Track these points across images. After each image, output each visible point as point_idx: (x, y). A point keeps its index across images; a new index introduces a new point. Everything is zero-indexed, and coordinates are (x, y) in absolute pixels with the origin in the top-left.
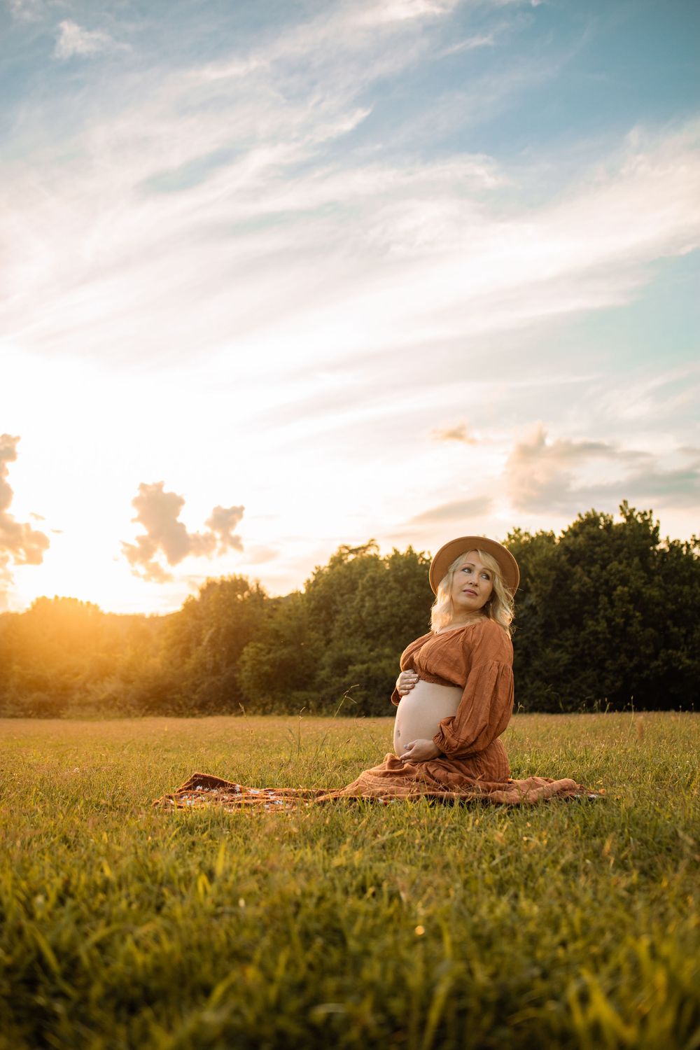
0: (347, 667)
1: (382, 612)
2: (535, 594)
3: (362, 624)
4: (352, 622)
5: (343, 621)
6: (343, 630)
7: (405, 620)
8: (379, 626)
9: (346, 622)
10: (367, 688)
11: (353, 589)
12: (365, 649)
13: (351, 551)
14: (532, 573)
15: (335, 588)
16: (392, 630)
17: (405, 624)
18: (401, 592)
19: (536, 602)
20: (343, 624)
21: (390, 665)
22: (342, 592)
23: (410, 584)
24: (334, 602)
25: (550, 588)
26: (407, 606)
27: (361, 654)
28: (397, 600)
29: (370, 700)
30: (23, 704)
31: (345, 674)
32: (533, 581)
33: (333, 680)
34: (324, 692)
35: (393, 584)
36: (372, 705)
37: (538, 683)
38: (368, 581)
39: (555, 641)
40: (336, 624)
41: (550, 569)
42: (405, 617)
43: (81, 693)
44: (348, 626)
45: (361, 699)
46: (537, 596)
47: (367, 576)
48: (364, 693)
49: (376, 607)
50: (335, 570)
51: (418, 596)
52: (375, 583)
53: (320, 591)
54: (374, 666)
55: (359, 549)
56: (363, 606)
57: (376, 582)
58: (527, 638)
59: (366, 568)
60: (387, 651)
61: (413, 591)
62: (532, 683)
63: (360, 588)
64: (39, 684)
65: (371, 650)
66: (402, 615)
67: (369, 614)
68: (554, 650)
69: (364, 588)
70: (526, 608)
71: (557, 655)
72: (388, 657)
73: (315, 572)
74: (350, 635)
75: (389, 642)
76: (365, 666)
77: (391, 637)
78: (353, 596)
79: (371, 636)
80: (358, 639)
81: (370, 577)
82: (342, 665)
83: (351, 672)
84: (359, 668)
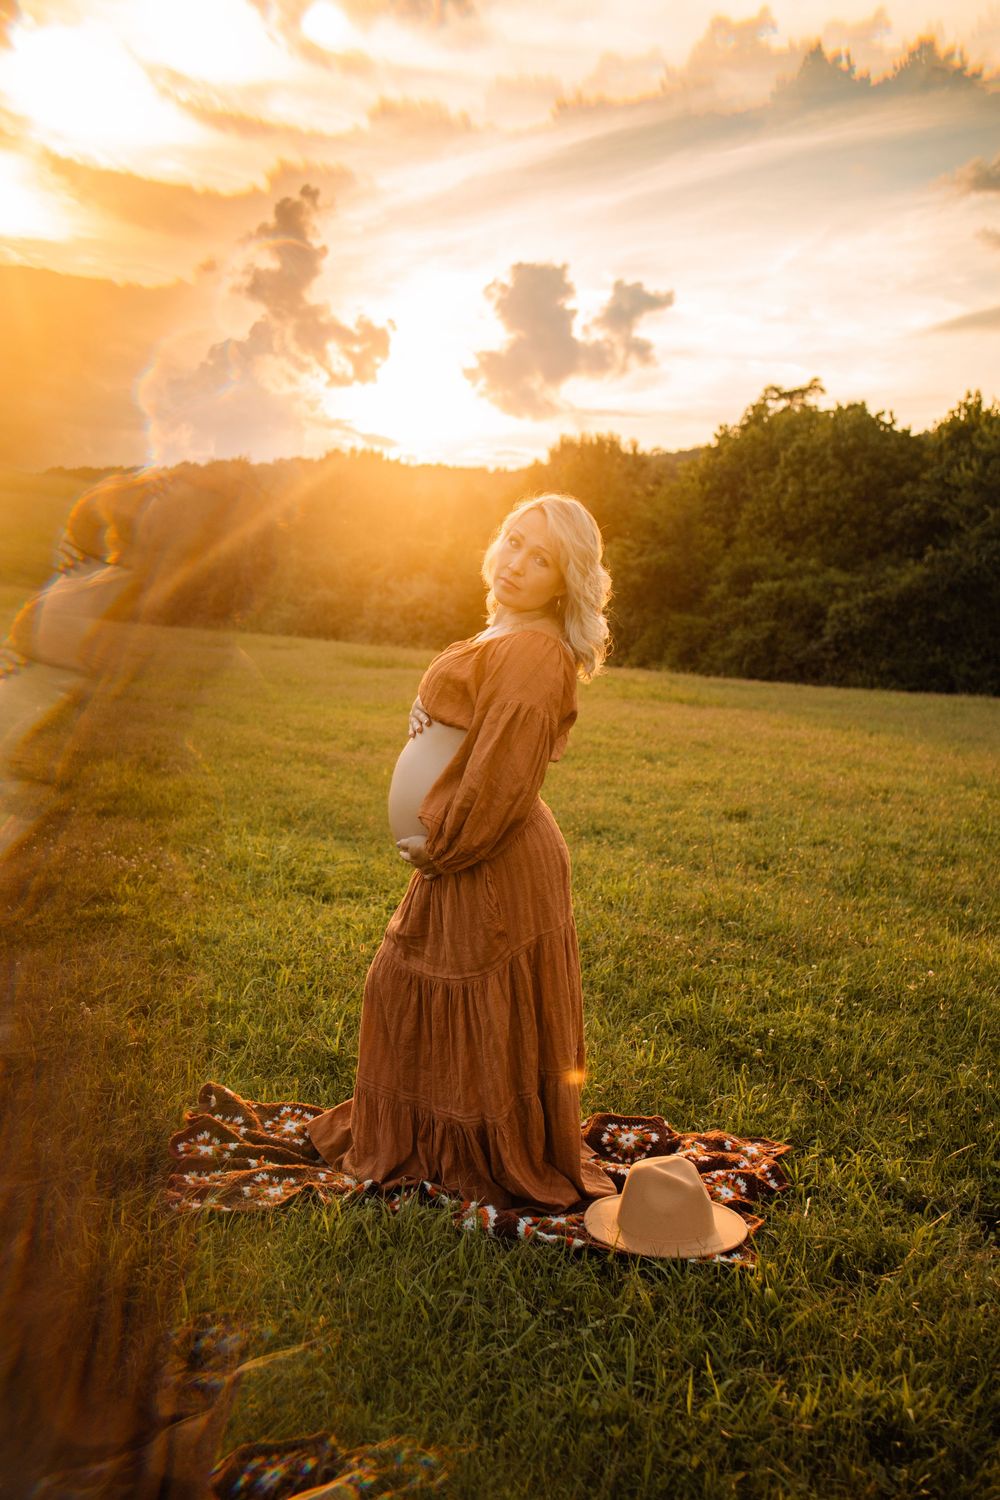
0: (751, 583)
1: (811, 504)
3: (780, 518)
4: (766, 515)
5: (754, 512)
6: (751, 525)
7: (843, 516)
8: (805, 522)
9: (757, 514)
10: (776, 616)
11: (773, 462)
12: (780, 557)
13: (783, 395)
15: (745, 461)
16: (825, 529)
17: (844, 522)
18: (842, 475)
20: (752, 517)
21: (814, 585)
22: (756, 466)
23: (856, 461)
24: (743, 481)
26: (849, 495)
27: (773, 564)
28: (834, 485)
29: (779, 635)
31: (748, 592)
33: (730, 601)
34: (715, 617)
35: (831, 461)
38: (794, 454)
40: (744, 516)
42: (845, 511)
44: (760, 519)
45: (767, 634)
47: (794, 445)
48: (772, 623)
49: (804, 494)
50: (749, 433)
51: (867, 482)
52: (804, 458)
53: (722, 465)
54: (789, 585)
55: (796, 392)
56: (784, 491)
57: (806, 456)
59: (794, 432)
60: (812, 563)
61: (860, 472)
63: (782, 463)
65: (789, 559)
66: (839, 508)
67: (792, 504)
69: (788, 463)
72: (814, 573)
73: (719, 433)
74: (761, 534)
75: (818, 548)
76: (777, 584)
77: (821, 540)
78: (771, 475)
79: (792, 537)
80: (771, 541)
81: (798, 447)
82: (743, 580)
83: (757, 591)
84: (767, 586)
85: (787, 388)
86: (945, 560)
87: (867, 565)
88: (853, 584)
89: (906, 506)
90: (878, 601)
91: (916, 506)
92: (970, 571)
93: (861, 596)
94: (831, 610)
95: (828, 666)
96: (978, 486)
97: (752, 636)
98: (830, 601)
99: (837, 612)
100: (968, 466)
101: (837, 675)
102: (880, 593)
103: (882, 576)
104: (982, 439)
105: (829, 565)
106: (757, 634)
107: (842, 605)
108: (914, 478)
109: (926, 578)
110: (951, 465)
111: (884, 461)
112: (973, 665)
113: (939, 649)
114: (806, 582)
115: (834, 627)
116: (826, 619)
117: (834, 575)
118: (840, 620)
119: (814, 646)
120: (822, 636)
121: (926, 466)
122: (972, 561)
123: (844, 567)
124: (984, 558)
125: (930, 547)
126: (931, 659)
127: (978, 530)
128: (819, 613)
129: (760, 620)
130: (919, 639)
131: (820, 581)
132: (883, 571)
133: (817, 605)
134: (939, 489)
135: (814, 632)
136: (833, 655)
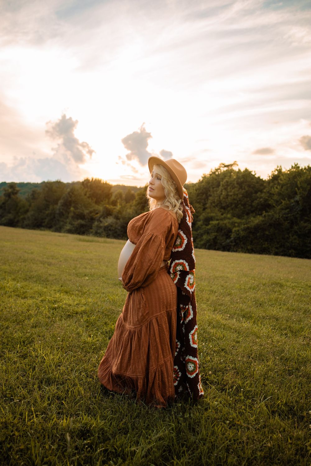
0: (210, 221)
1: (229, 197)
2: (299, 196)
3: (220, 202)
4: (216, 201)
5: (212, 200)
6: (211, 204)
7: (239, 202)
8: (227, 204)
9: (214, 200)
10: (217, 232)
11: (218, 185)
12: (219, 214)
13: (225, 166)
14: (299, 186)
15: (210, 185)
16: (233, 206)
17: (239, 204)
18: (239, 190)
19: (299, 199)
20: (212, 202)
21: (229, 223)
22: (213, 186)
23: (243, 186)
24: (210, 191)
25: (306, 193)
26: (241, 196)
27: (217, 216)
28: (236, 193)
29: (218, 237)
30: (74, 224)
31: (209, 224)
32: (299, 189)
33: (203, 227)
34: (199, 232)
35: (236, 185)
36: (218, 239)
37: (295, 237)
38: (225, 183)
39: (306, 218)
40: (209, 201)
41: (308, 185)
42: (240, 200)
44: (214, 202)
45: (214, 237)
46: (300, 196)
47: (225, 180)
48: (216, 234)
49: (227, 195)
50: (211, 176)
51: (247, 192)
52: (228, 184)
53: (204, 186)
55: (229, 165)
56: (222, 194)
58: (293, 215)
59: (225, 176)
60: (229, 216)
61: (245, 189)
62: (292, 236)
63: (221, 185)
64: (81, 216)
65: (222, 214)
66: (238, 199)
67: (224, 198)
68: (305, 222)
69: (223, 186)
71: (306, 224)
72: (229, 219)
73: (203, 176)
74: (214, 207)
75: (231, 211)
76: (217, 222)
77: (232, 209)
78: (217, 189)
79: (224, 208)
80: (217, 209)
81: (226, 181)
82: (207, 220)
83: (212, 224)
84: (215, 222)
85: (227, 164)
86: (269, 216)
87: (246, 217)
88: (241, 222)
89: (258, 199)
90: (248, 228)
91: (261, 200)
92: (276, 219)
93: (243, 226)
95: (232, 247)
96: (279, 194)
97: (210, 238)
98: (234, 227)
99: (235, 231)
100: (277, 188)
101: (235, 250)
102: (249, 225)
103: (250, 220)
104: (281, 180)
105: (234, 217)
106: (211, 237)
107: (237, 229)
108: (261, 191)
109: (263, 221)
110: (271, 187)
111: (252, 186)
112: (277, 248)
113: (266, 243)
114: (226, 221)
115: (234, 235)
116: (232, 233)
117: (235, 220)
118: (236, 233)
119: (228, 241)
120: (231, 238)
121: (265, 187)
122: (277, 216)
123: (239, 217)
124: (281, 216)
125: (264, 212)
126: (264, 246)
127: (279, 207)
128: (230, 231)
129: (212, 233)
130: (260, 240)
131: (231, 221)
132: (250, 219)
133: (229, 228)
134: (268, 195)
135: (228, 237)
136: (234, 244)
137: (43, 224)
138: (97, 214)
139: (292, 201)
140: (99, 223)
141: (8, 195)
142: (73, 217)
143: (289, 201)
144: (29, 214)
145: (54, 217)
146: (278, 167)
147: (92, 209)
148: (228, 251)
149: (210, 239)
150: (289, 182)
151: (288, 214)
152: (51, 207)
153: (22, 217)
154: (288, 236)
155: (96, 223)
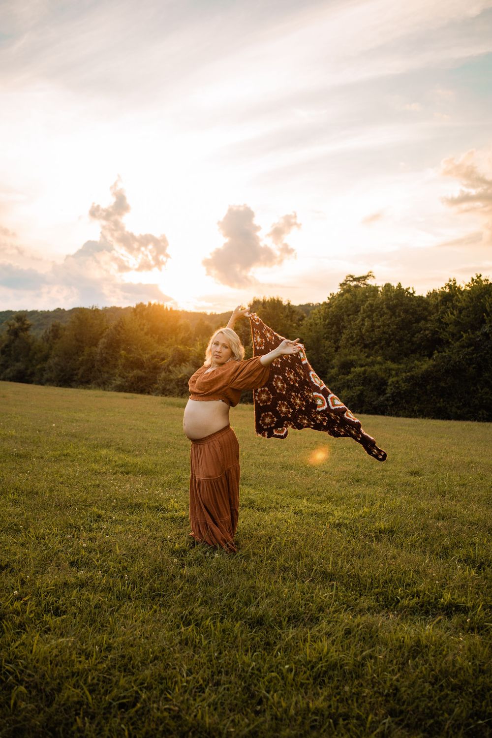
0: (350, 368)
1: (376, 330)
3: (362, 337)
4: (355, 336)
5: (349, 334)
6: (348, 341)
7: (392, 337)
8: (374, 339)
10: (363, 384)
11: (357, 312)
12: (363, 356)
13: (355, 280)
14: (488, 310)
15: (343, 310)
16: (383, 343)
17: (392, 340)
18: (391, 317)
21: (381, 369)
22: (348, 313)
23: (398, 311)
24: (343, 320)
26: (395, 327)
27: (360, 359)
28: (388, 322)
29: (364, 393)
30: (127, 377)
31: (349, 373)
32: (488, 315)
33: (340, 377)
35: (386, 310)
36: (366, 396)
37: (486, 389)
38: (367, 307)
40: (344, 336)
42: (393, 334)
43: (166, 373)
44: (352, 338)
47: (367, 303)
48: (361, 388)
49: (373, 326)
51: (403, 320)
52: (372, 309)
53: (332, 312)
55: (361, 278)
56: (363, 324)
58: (481, 356)
60: (379, 359)
61: (399, 316)
62: (482, 389)
63: (362, 311)
64: (138, 364)
65: (367, 357)
66: (390, 332)
67: (367, 331)
69: (364, 312)
70: (482, 334)
72: (379, 363)
74: (353, 345)
75: (381, 352)
77: (382, 348)
78: (356, 317)
79: (367, 345)
80: (358, 348)
81: (369, 304)
82: (346, 367)
83: (353, 372)
84: (358, 370)
85: (356, 276)
86: (443, 357)
87: (405, 359)
88: (399, 369)
89: (422, 332)
90: (412, 377)
91: (427, 332)
92: (455, 363)
93: (404, 374)
94: (390, 381)
95: (389, 408)
96: (457, 323)
97: (352, 394)
98: (389, 377)
99: (393, 382)
100: (452, 313)
101: (394, 413)
102: (412, 373)
103: (413, 365)
104: (458, 300)
105: (386, 360)
106: (354, 393)
107: (394, 379)
108: (425, 319)
109: (434, 366)
110: (443, 313)
111: (411, 311)
112: (458, 408)
113: (442, 400)
114: (377, 367)
115: (391, 389)
116: (387, 386)
117: (390, 364)
118: (395, 386)
119: (382, 398)
120: (385, 394)
121: (431, 313)
122: (455, 358)
123: (394, 360)
124: (461, 357)
125: (436, 351)
126: (438, 405)
127: (458, 343)
128: (384, 383)
129: (355, 386)
130: (432, 395)
131: (383, 367)
132: (413, 362)
133: (382, 379)
134: (437, 324)
135: (381, 392)
136: (391, 403)
137: (76, 378)
138: (163, 359)
139: (478, 333)
140: (168, 373)
141: (15, 333)
142: (124, 366)
143: (473, 333)
144: (51, 362)
145: (93, 367)
146: (450, 281)
147: (154, 353)
148: (383, 413)
149: (353, 396)
150: (472, 304)
151: (473, 354)
152: (87, 350)
153: (39, 367)
154: (475, 388)
155: (163, 374)
